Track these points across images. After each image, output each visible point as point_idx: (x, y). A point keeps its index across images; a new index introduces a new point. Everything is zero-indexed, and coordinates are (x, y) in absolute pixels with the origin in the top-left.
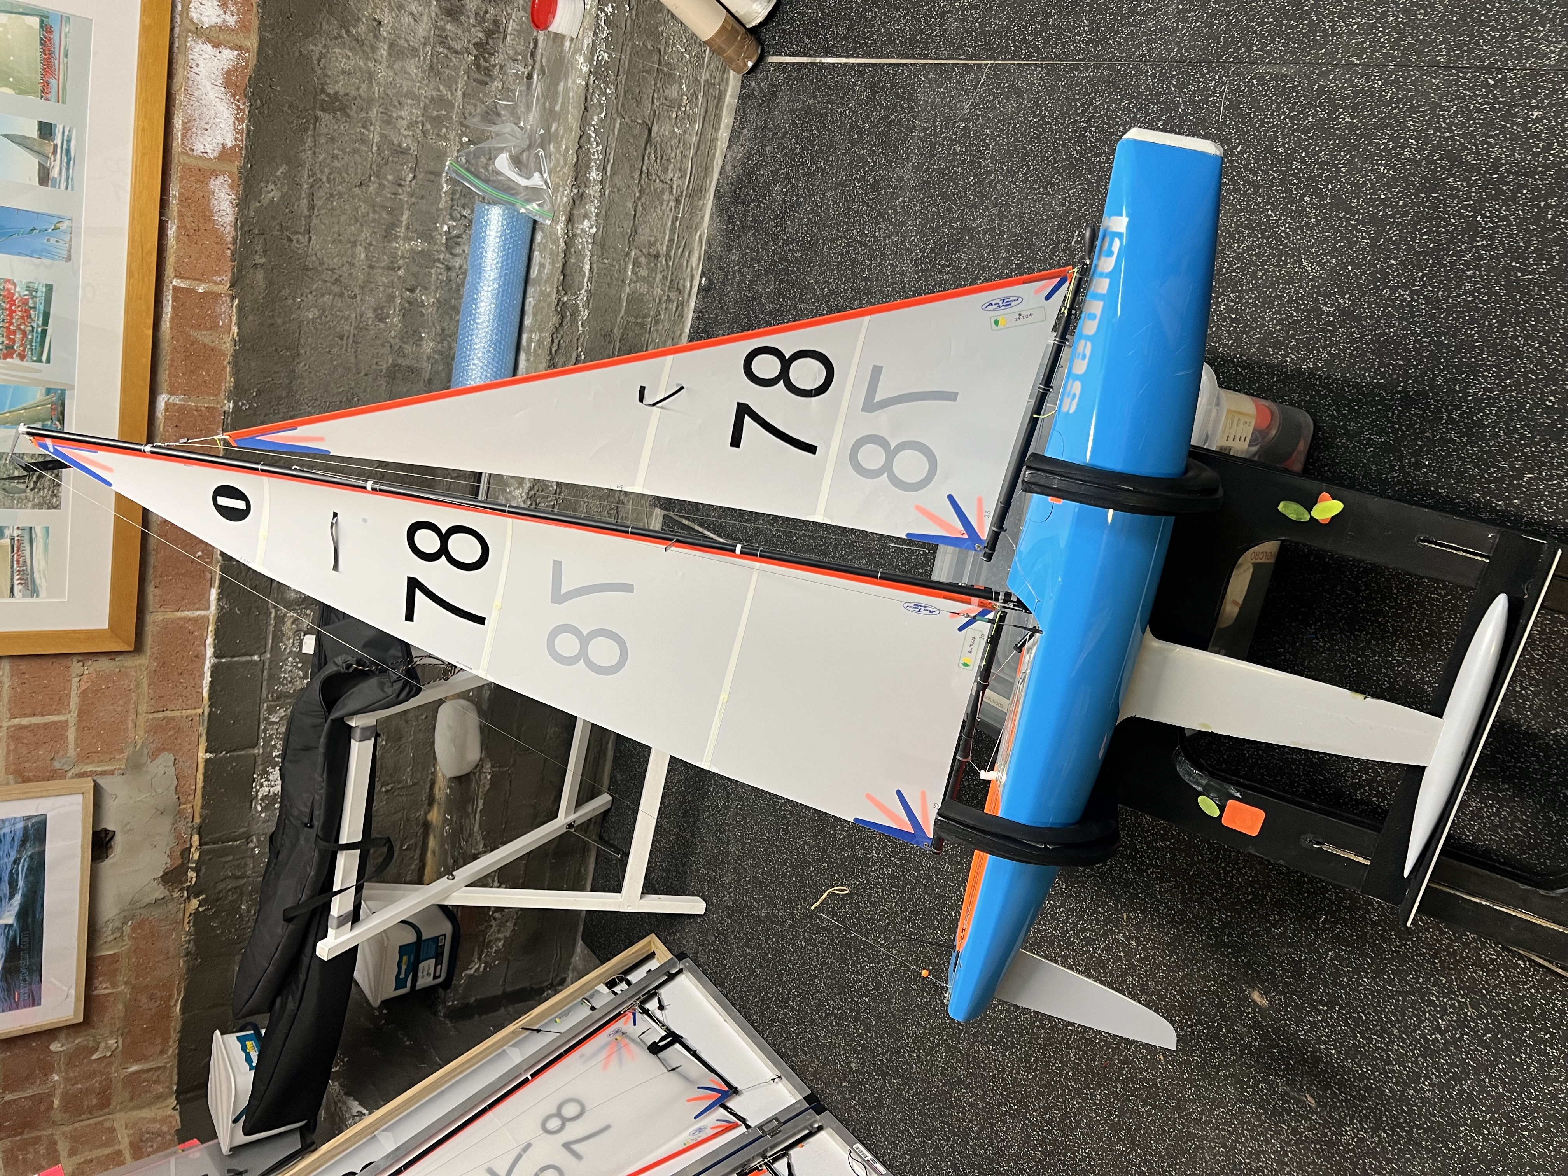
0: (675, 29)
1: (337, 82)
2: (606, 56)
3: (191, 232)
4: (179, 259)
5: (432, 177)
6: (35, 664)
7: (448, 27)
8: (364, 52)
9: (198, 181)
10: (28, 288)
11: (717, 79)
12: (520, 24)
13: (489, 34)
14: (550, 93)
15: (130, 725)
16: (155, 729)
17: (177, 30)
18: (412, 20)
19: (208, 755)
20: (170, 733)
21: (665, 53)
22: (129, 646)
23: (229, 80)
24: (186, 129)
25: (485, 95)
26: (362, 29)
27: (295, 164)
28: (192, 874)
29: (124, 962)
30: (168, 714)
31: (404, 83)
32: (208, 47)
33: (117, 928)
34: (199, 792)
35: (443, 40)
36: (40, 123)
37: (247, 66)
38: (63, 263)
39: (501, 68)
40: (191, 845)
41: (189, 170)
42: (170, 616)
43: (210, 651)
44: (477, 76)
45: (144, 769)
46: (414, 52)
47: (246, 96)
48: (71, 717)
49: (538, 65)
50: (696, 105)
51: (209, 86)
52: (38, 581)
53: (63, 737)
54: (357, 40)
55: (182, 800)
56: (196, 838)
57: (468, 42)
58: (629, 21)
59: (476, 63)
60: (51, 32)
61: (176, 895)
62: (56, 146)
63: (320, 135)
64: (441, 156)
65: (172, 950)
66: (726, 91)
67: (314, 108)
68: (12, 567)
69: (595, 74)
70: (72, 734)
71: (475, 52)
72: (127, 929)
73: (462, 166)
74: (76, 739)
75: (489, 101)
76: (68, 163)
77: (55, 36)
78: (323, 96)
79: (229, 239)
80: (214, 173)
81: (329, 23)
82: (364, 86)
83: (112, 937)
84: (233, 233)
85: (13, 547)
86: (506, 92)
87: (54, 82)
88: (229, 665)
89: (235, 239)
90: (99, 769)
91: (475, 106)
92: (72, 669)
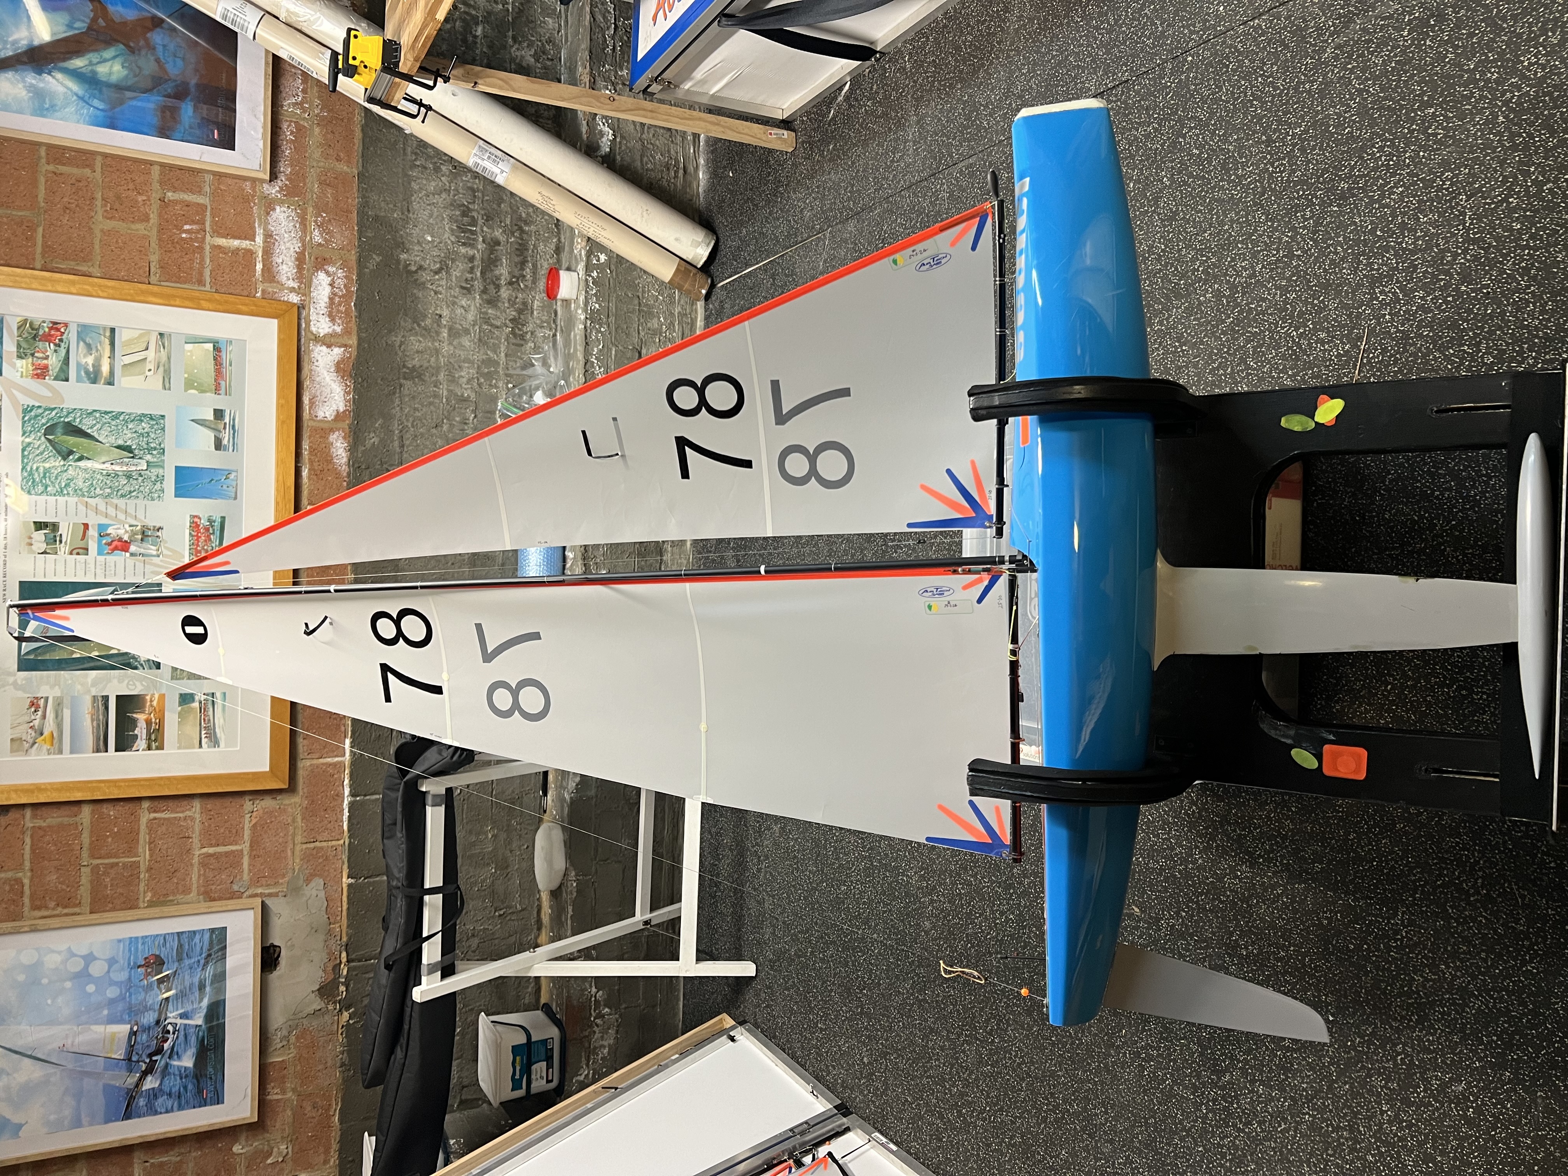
0: (649, 280)
1: (414, 359)
2: (597, 306)
3: (319, 472)
4: (311, 492)
5: (489, 415)
6: (218, 802)
7: (490, 311)
8: (431, 336)
9: (321, 437)
10: (209, 521)
11: (688, 311)
12: (542, 301)
13: (520, 312)
14: (567, 343)
15: (289, 853)
16: (307, 857)
17: (303, 340)
18: (463, 311)
19: (351, 881)
20: (320, 860)
21: (643, 298)
22: (285, 784)
23: (339, 368)
24: (312, 403)
25: (522, 354)
26: (428, 322)
27: (388, 417)
28: (342, 988)
29: (291, 1070)
30: (317, 844)
31: (462, 353)
32: (324, 348)
33: (285, 1036)
34: (345, 913)
35: (487, 320)
36: (215, 410)
37: (350, 357)
38: (232, 501)
39: (532, 333)
40: (341, 962)
41: (315, 430)
42: (315, 762)
43: (347, 791)
44: (514, 341)
45: (301, 892)
46: (467, 332)
47: (351, 376)
48: (245, 847)
49: (559, 328)
50: (674, 331)
51: (326, 373)
52: (218, 735)
53: (239, 864)
54: (426, 329)
55: (332, 920)
56: (344, 954)
57: (505, 319)
58: (611, 280)
59: (513, 332)
60: (220, 351)
61: (330, 1007)
62: (225, 424)
63: (404, 396)
64: (494, 399)
65: (329, 1060)
66: (696, 318)
67: (399, 378)
68: (200, 724)
69: (590, 319)
70: (246, 861)
71: (511, 325)
72: (293, 1039)
73: (510, 404)
74: (250, 865)
75: (525, 358)
76: (234, 434)
77: (223, 354)
78: (405, 370)
79: (345, 474)
80: (332, 430)
81: (405, 321)
82: (433, 359)
83: (281, 1045)
84: (347, 470)
85: (200, 709)
86: (537, 349)
87: (223, 383)
88: (362, 803)
89: (349, 474)
90: (267, 891)
91: (516, 362)
92: (245, 807)
